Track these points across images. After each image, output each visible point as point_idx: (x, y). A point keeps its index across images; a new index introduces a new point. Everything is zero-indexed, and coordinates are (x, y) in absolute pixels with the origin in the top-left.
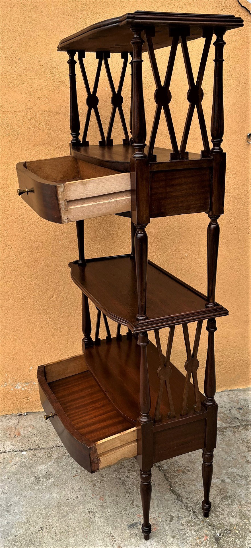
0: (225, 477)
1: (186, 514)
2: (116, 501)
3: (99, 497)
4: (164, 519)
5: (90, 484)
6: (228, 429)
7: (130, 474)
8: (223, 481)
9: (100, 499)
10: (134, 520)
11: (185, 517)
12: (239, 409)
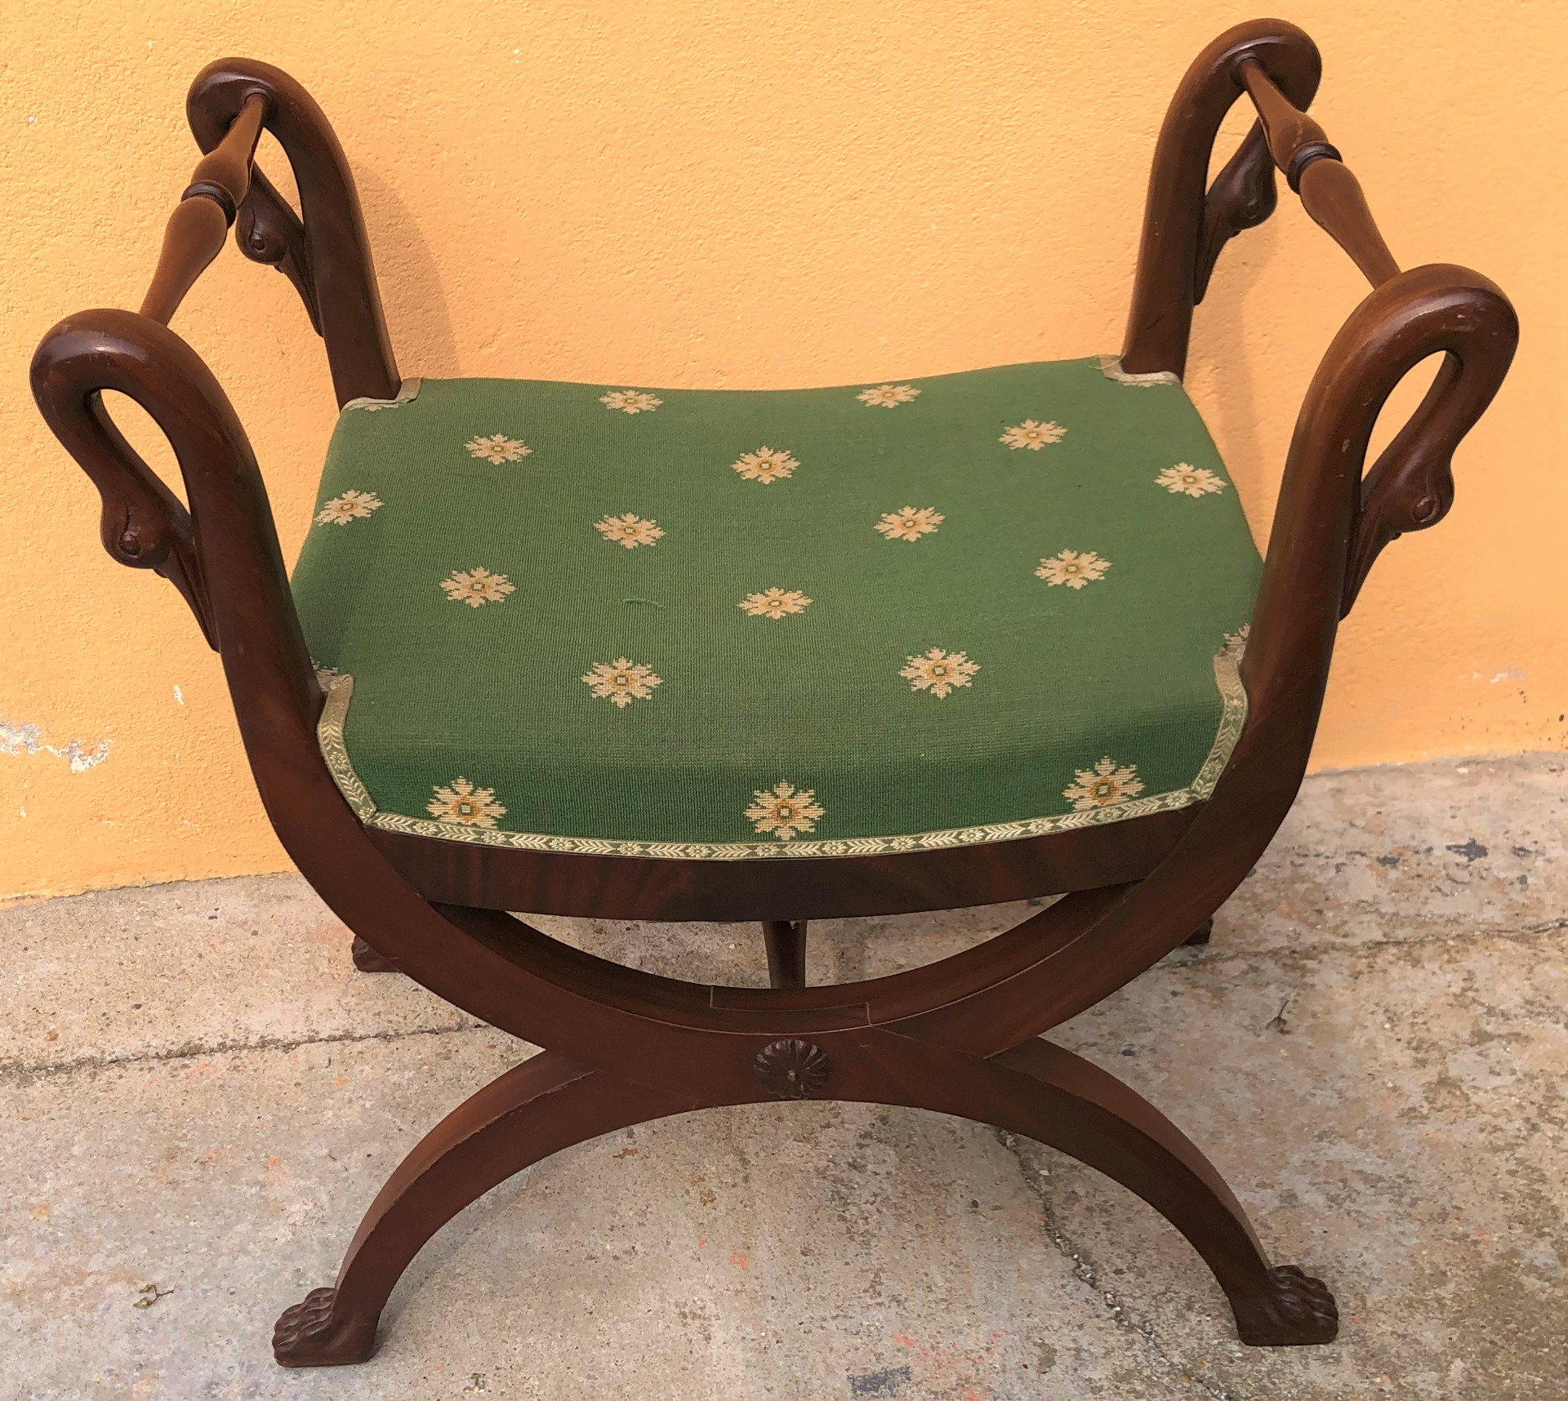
0: (1300, 1185)
1: (1111, 1339)
2: (800, 1271)
3: (726, 1252)
4: (1014, 1361)
5: (687, 1192)
6: (1325, 957)
7: (868, 1151)
8: (1290, 1198)
9: (732, 1261)
10: (878, 1356)
11: (1107, 1353)
12: (1384, 861)
